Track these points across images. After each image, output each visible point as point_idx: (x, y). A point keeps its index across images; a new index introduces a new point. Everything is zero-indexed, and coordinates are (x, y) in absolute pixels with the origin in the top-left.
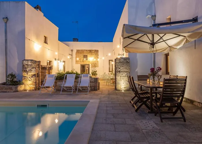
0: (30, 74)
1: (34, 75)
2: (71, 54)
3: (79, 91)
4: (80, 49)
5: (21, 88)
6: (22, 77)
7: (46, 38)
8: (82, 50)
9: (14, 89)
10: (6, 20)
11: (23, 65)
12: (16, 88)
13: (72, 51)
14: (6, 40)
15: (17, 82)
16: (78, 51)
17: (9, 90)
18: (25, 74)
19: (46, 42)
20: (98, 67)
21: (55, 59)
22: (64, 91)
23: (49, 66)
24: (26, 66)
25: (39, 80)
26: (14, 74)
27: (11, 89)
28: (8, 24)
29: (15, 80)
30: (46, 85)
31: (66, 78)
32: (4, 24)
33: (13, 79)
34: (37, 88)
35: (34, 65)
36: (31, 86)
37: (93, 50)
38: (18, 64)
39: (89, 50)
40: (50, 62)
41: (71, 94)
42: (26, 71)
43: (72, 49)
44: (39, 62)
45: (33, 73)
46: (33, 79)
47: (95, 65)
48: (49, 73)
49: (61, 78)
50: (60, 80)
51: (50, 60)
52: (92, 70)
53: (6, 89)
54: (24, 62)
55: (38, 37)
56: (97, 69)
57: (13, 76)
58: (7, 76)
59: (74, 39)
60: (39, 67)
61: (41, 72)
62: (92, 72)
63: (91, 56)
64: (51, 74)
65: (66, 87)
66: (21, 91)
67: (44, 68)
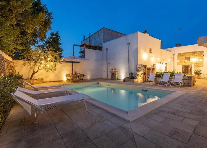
0: (141, 73)
1: (143, 73)
2: (173, 57)
3: (173, 85)
4: (181, 53)
5: (136, 80)
6: (137, 75)
7: (151, 49)
8: (184, 53)
9: (132, 81)
10: (128, 44)
11: (137, 68)
12: (133, 80)
13: (174, 55)
14: (129, 55)
15: (133, 77)
16: (180, 55)
17: (130, 81)
18: (138, 73)
19: (151, 52)
20: (202, 66)
21: (158, 63)
22: (161, 84)
23: (153, 68)
24: (138, 68)
25: (146, 76)
26: (132, 73)
27: (131, 80)
28: (129, 46)
29: (133, 76)
30: (149, 80)
31: (163, 76)
32: (128, 47)
33: (132, 76)
34: (144, 81)
35: (142, 68)
36: (141, 80)
37: (196, 52)
38: (134, 67)
39: (191, 52)
40: (154, 65)
41: (166, 87)
42: (138, 71)
43: (173, 53)
44: (146, 65)
45: (142, 72)
46: (142, 76)
47: (199, 65)
48: (153, 72)
49: (159, 75)
50: (159, 76)
51: (154, 64)
52: (195, 69)
53: (129, 80)
54: (137, 66)
55: (145, 50)
56: (201, 69)
57: (132, 74)
58: (129, 74)
59: (176, 44)
60: (146, 69)
61: (147, 72)
62: (195, 71)
63: (194, 57)
64: (154, 73)
65: (163, 82)
66: (135, 82)
67: (149, 69)
